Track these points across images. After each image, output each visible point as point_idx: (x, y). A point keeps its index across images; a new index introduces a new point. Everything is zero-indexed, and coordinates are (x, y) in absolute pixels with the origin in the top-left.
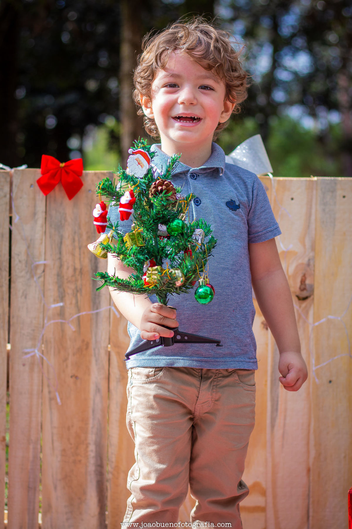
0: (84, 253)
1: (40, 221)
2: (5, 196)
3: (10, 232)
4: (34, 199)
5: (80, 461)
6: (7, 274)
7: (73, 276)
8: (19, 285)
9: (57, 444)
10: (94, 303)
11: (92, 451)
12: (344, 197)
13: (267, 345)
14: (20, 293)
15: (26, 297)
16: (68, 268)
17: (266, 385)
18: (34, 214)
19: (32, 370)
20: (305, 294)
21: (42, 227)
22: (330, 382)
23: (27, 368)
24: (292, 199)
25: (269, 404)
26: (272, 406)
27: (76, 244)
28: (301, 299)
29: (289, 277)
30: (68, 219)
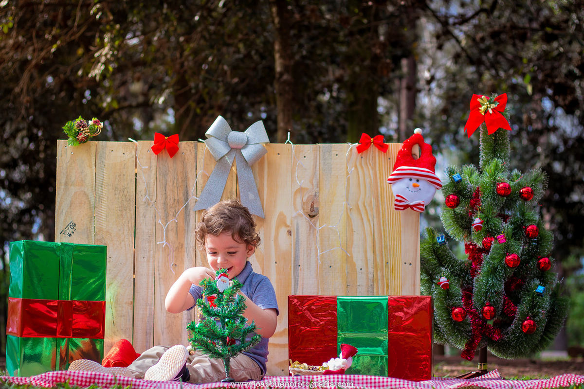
0: (180, 190)
1: (154, 172)
2: (133, 157)
3: (136, 179)
4: (150, 159)
5: (178, 317)
6: (134, 204)
7: (173, 204)
8: (141, 210)
10: (186, 220)
12: (337, 155)
13: (291, 244)
14: (142, 215)
15: (145, 217)
16: (170, 200)
17: (290, 269)
18: (150, 167)
19: (148, 261)
20: (313, 213)
21: (155, 175)
22: (330, 266)
23: (145, 259)
24: (305, 157)
25: (293, 280)
26: (295, 281)
27: (175, 185)
28: (311, 217)
29: (304, 203)
30: (170, 170)
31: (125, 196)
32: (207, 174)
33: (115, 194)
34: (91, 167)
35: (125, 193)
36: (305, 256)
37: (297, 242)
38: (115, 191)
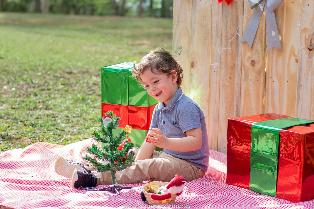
0: (234, 28)
1: (221, 15)
4: (219, 6)
5: (231, 112)
7: (230, 37)
9: (224, 104)
10: (237, 48)
11: (235, 109)
13: (297, 69)
14: (214, 43)
15: (216, 45)
16: (229, 34)
17: (296, 87)
18: (219, 11)
19: (217, 74)
20: (311, 48)
21: (221, 16)
23: (215, 73)
24: (308, 5)
26: (298, 96)
27: (232, 24)
28: (310, 50)
29: (306, 40)
30: (230, 14)
31: (206, 30)
32: (249, 17)
33: (201, 29)
34: (190, 11)
35: (206, 28)
36: (305, 79)
37: (300, 68)
38: (201, 27)
